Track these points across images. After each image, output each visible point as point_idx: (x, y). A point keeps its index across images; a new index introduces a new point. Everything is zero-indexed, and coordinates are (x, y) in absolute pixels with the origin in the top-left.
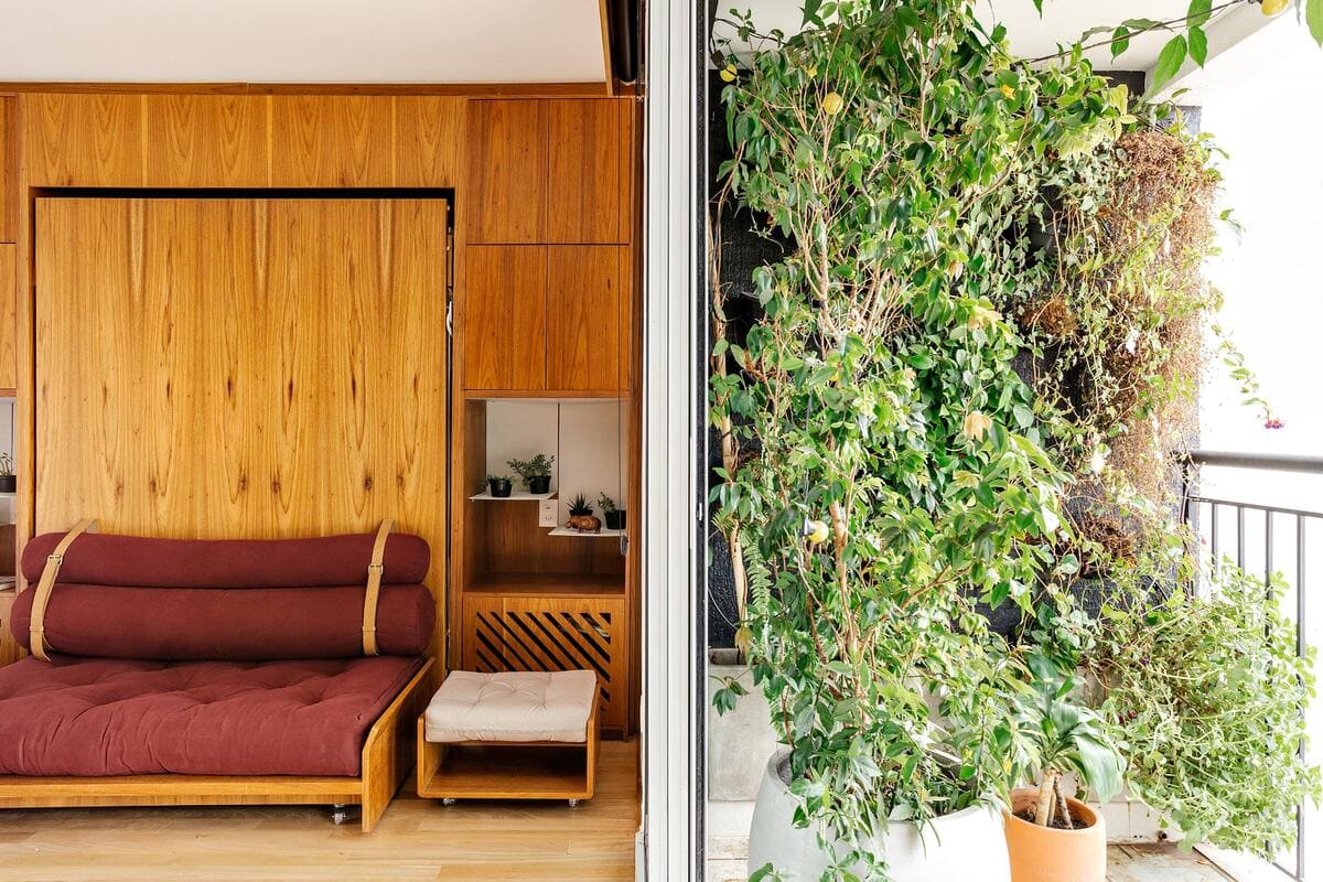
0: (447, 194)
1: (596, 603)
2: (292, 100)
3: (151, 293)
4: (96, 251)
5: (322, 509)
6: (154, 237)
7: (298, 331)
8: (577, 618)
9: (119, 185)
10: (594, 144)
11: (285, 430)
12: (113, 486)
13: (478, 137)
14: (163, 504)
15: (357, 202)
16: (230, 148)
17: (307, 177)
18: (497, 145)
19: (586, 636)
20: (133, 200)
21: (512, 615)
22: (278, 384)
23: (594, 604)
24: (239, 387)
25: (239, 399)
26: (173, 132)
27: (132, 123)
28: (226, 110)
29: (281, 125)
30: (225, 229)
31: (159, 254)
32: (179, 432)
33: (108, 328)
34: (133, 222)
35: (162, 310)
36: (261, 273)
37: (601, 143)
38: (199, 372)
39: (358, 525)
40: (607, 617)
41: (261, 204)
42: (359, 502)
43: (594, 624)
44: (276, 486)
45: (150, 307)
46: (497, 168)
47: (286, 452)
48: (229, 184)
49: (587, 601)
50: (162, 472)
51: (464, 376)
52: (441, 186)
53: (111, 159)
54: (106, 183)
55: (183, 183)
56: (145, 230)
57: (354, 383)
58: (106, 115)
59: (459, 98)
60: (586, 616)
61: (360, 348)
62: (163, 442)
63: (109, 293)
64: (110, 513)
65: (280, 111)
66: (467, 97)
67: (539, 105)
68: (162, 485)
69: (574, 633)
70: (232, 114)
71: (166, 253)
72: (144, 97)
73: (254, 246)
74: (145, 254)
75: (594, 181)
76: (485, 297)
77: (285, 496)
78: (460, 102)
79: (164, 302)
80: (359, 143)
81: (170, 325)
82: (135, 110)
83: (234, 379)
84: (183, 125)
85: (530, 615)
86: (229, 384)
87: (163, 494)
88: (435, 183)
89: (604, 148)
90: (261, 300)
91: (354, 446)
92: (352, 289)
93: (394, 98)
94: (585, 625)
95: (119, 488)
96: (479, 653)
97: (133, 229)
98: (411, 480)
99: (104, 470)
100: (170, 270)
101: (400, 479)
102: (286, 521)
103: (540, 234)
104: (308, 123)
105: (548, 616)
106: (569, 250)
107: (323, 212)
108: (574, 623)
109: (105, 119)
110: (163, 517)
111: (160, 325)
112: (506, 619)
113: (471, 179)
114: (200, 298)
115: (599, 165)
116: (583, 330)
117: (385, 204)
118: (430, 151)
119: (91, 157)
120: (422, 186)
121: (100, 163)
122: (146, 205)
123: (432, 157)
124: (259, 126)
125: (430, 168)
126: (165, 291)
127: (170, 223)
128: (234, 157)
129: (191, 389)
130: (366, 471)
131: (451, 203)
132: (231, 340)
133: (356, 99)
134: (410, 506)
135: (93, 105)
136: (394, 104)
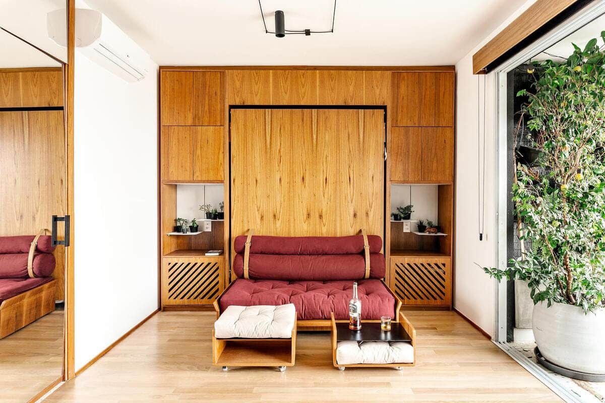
0: (384, 108)
1: (440, 260)
2: (326, 72)
3: (273, 144)
4: (253, 129)
5: (338, 225)
6: (275, 124)
7: (329, 158)
8: (433, 265)
9: (262, 103)
10: (439, 90)
11: (324, 196)
12: (260, 217)
13: (395, 86)
14: (278, 223)
15: (351, 110)
16: (303, 90)
17: (332, 101)
18: (403, 90)
19: (436, 272)
20: (267, 110)
21: (409, 264)
22: (321, 179)
23: (439, 260)
24: (307, 179)
25: (307, 185)
26: (282, 84)
27: (267, 81)
28: (302, 76)
29: (322, 82)
30: (301, 120)
31: (276, 130)
32: (284, 196)
33: (257, 157)
34: (267, 118)
35: (278, 151)
36: (315, 136)
37: (442, 89)
38: (292, 173)
39: (352, 232)
40: (444, 265)
41: (314, 111)
42: (352, 222)
43: (439, 267)
44: (321, 217)
45: (273, 149)
46: (403, 98)
47: (324, 203)
48: (302, 104)
49: (436, 259)
50: (278, 212)
51: (391, 175)
52: (382, 105)
53: (259, 94)
54: (257, 103)
55: (285, 104)
56: (271, 121)
57: (350, 178)
58: (257, 78)
59: (389, 71)
60: (436, 265)
61: (352, 165)
62: (278, 199)
63: (258, 145)
64: (258, 227)
65: (322, 76)
66: (391, 72)
67: (419, 75)
68: (278, 217)
69: (432, 271)
70: (304, 77)
71: (279, 129)
72: (271, 71)
73: (312, 127)
74: (271, 130)
75: (439, 103)
76: (398, 146)
77: (324, 220)
78: (389, 73)
79: (279, 147)
80: (351, 88)
81: (281, 157)
82: (267, 77)
83: (304, 177)
84: (286, 81)
85: (415, 264)
86: (303, 178)
87: (278, 220)
88: (379, 103)
89: (443, 91)
90: (315, 148)
91: (350, 201)
92: (349, 144)
93: (364, 71)
94: (436, 268)
95: (262, 217)
96: (396, 278)
97: (267, 120)
98: (371, 214)
99: (256, 211)
100: (281, 136)
101: (367, 214)
102: (324, 230)
103: (419, 123)
104: (332, 81)
105: (422, 265)
106: (430, 129)
107: (338, 114)
108: (432, 268)
109: (257, 79)
110: (278, 229)
111: (277, 157)
112: (407, 266)
113: (393, 103)
114: (292, 146)
115: (441, 98)
116: (435, 159)
117: (361, 111)
118: (378, 92)
119: (251, 93)
120: (375, 105)
121: (254, 96)
122: (272, 111)
123: (378, 93)
124: (314, 82)
125: (378, 98)
126: (279, 144)
127: (281, 118)
128: (304, 93)
129: (289, 180)
130: (354, 211)
131: (386, 111)
132: (304, 162)
133: (350, 72)
134: (371, 224)
135: (252, 75)
136: (364, 74)
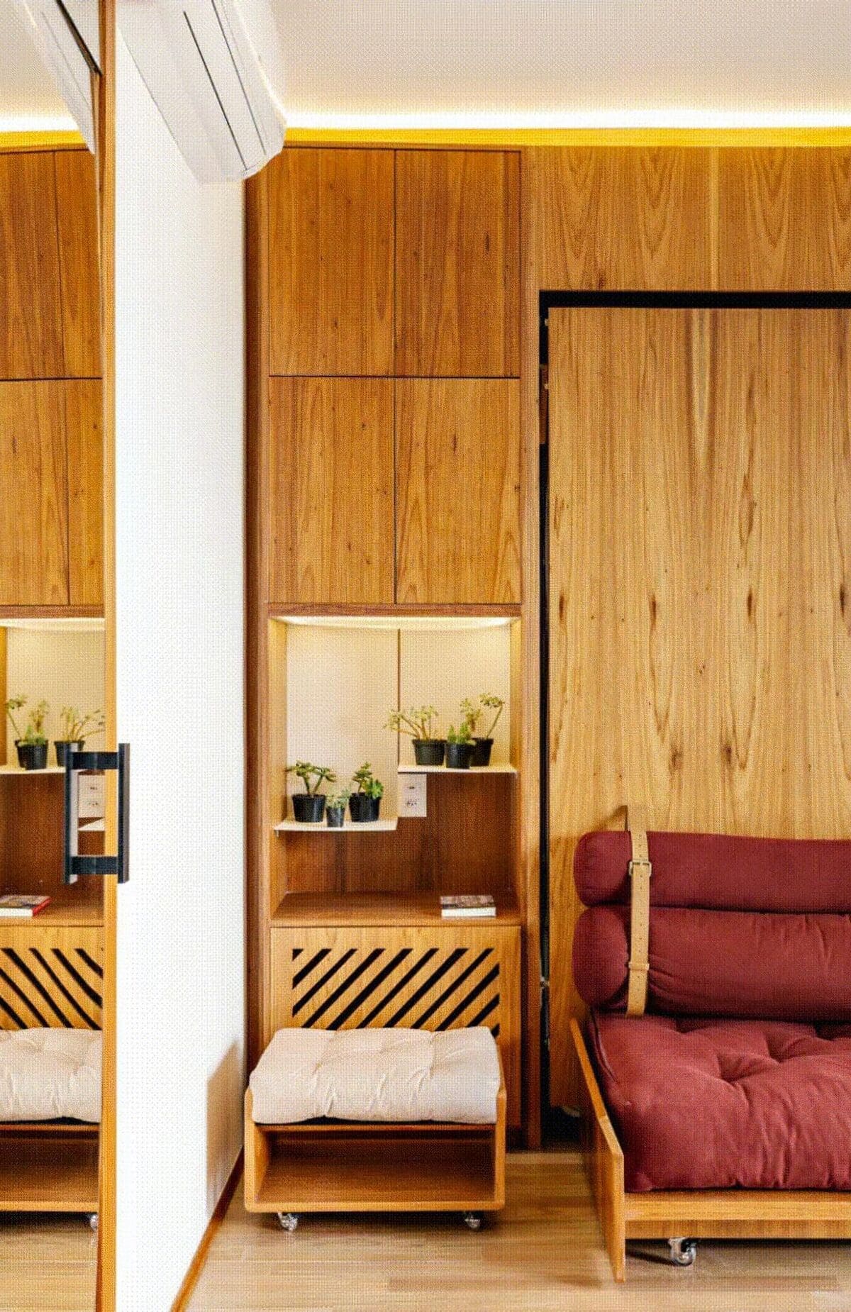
3: (722, 454)
4: (639, 393)
6: (727, 371)
9: (675, 285)
12: (667, 753)
14: (743, 782)
16: (844, 230)
20: (695, 311)
27: (696, 190)
28: (838, 171)
30: (833, 354)
31: (736, 396)
32: (767, 669)
33: (657, 509)
34: (695, 346)
35: (740, 484)
45: (721, 476)
50: (741, 731)
53: (664, 246)
54: (655, 284)
55: (771, 284)
56: (714, 358)
58: (655, 176)
62: (741, 688)
63: (659, 455)
64: (662, 798)
68: (742, 752)
71: (744, 395)
74: (713, 396)
79: (743, 469)
81: (752, 505)
82: (700, 173)
86: (842, 595)
87: (743, 766)
95: (676, 758)
97: (695, 356)
99: (652, 730)
100: (752, 421)
109: (653, 183)
111: (737, 509)
119: (634, 244)
121: (646, 253)
122: (714, 318)
126: (744, 453)
127: (751, 346)
129: (783, 603)
